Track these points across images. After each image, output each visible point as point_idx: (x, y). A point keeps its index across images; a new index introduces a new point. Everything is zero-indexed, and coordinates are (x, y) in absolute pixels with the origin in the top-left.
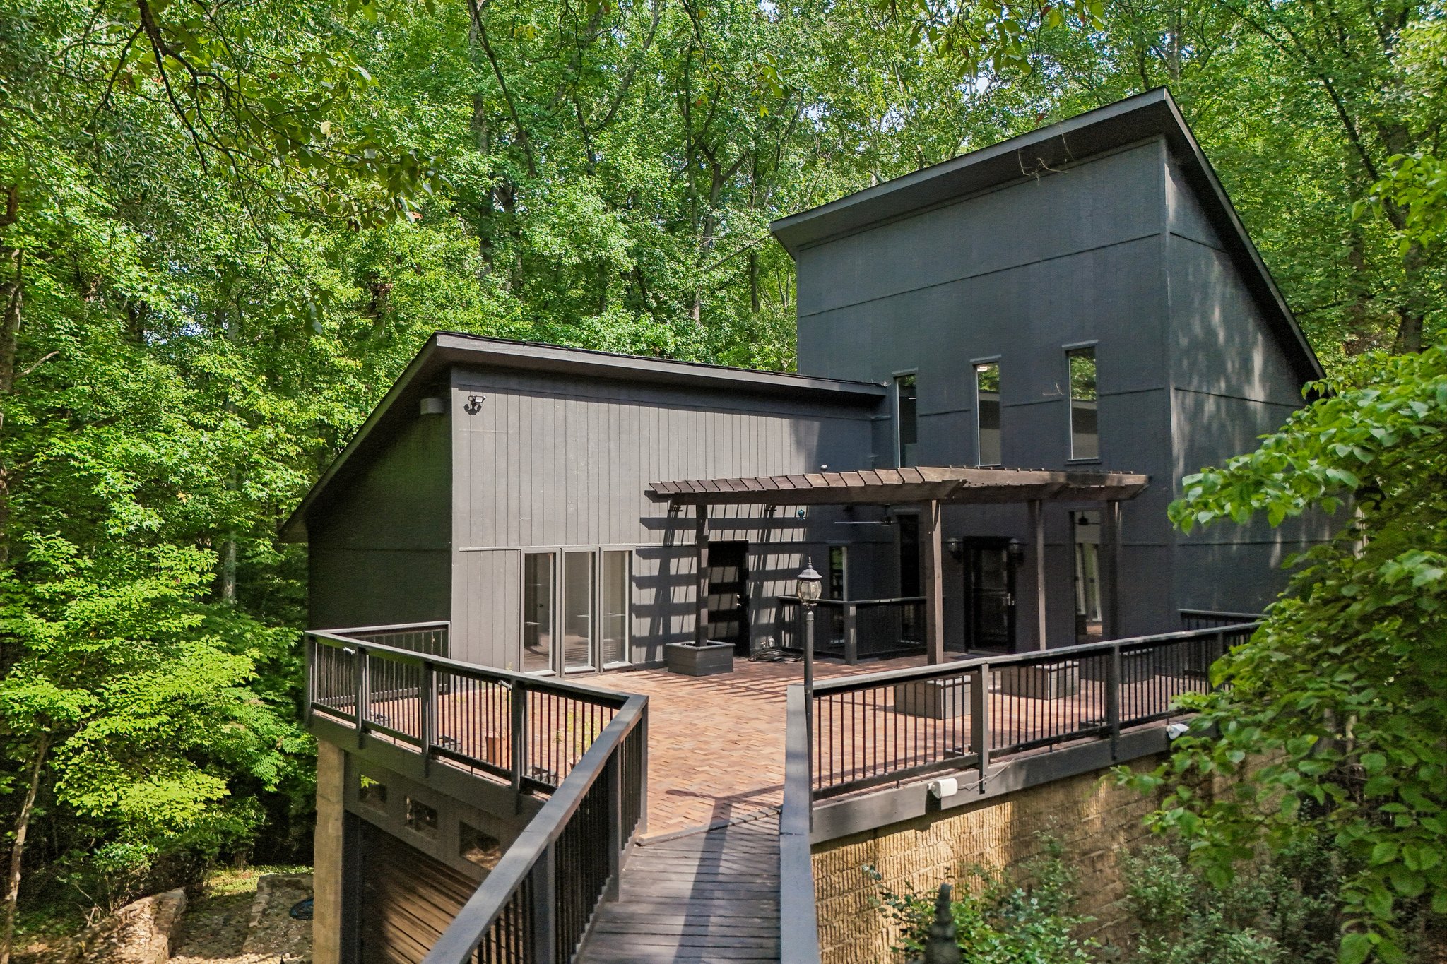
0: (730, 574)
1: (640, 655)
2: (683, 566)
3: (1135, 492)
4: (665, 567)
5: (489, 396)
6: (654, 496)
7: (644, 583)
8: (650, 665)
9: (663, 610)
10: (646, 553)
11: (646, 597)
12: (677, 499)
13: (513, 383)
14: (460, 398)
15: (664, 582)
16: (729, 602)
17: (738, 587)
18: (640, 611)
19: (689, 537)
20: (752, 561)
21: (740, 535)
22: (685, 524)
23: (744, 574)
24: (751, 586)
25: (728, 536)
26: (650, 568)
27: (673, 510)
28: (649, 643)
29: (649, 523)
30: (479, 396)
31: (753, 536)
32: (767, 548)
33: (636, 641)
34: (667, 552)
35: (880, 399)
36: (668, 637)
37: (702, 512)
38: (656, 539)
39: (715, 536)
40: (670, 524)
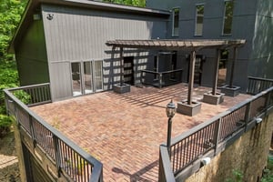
0: (129, 65)
1: (106, 87)
2: (117, 64)
3: (242, 45)
4: (112, 64)
5: (55, 14)
6: (108, 44)
7: (106, 69)
8: (109, 90)
9: (112, 75)
10: (106, 61)
11: (107, 72)
12: (115, 45)
13: (63, 10)
14: (45, 14)
15: (112, 68)
16: (129, 72)
17: (131, 68)
18: (105, 76)
19: (118, 56)
20: (135, 61)
21: (132, 55)
22: (117, 52)
23: (133, 65)
24: (134, 68)
25: (129, 55)
26: (108, 64)
27: (114, 48)
28: (108, 84)
29: (107, 52)
30: (51, 14)
31: (135, 55)
32: (138, 57)
33: (105, 84)
34: (112, 60)
35: (169, 15)
36: (113, 83)
37: (122, 49)
38: (109, 56)
39: (125, 55)
40: (113, 52)
